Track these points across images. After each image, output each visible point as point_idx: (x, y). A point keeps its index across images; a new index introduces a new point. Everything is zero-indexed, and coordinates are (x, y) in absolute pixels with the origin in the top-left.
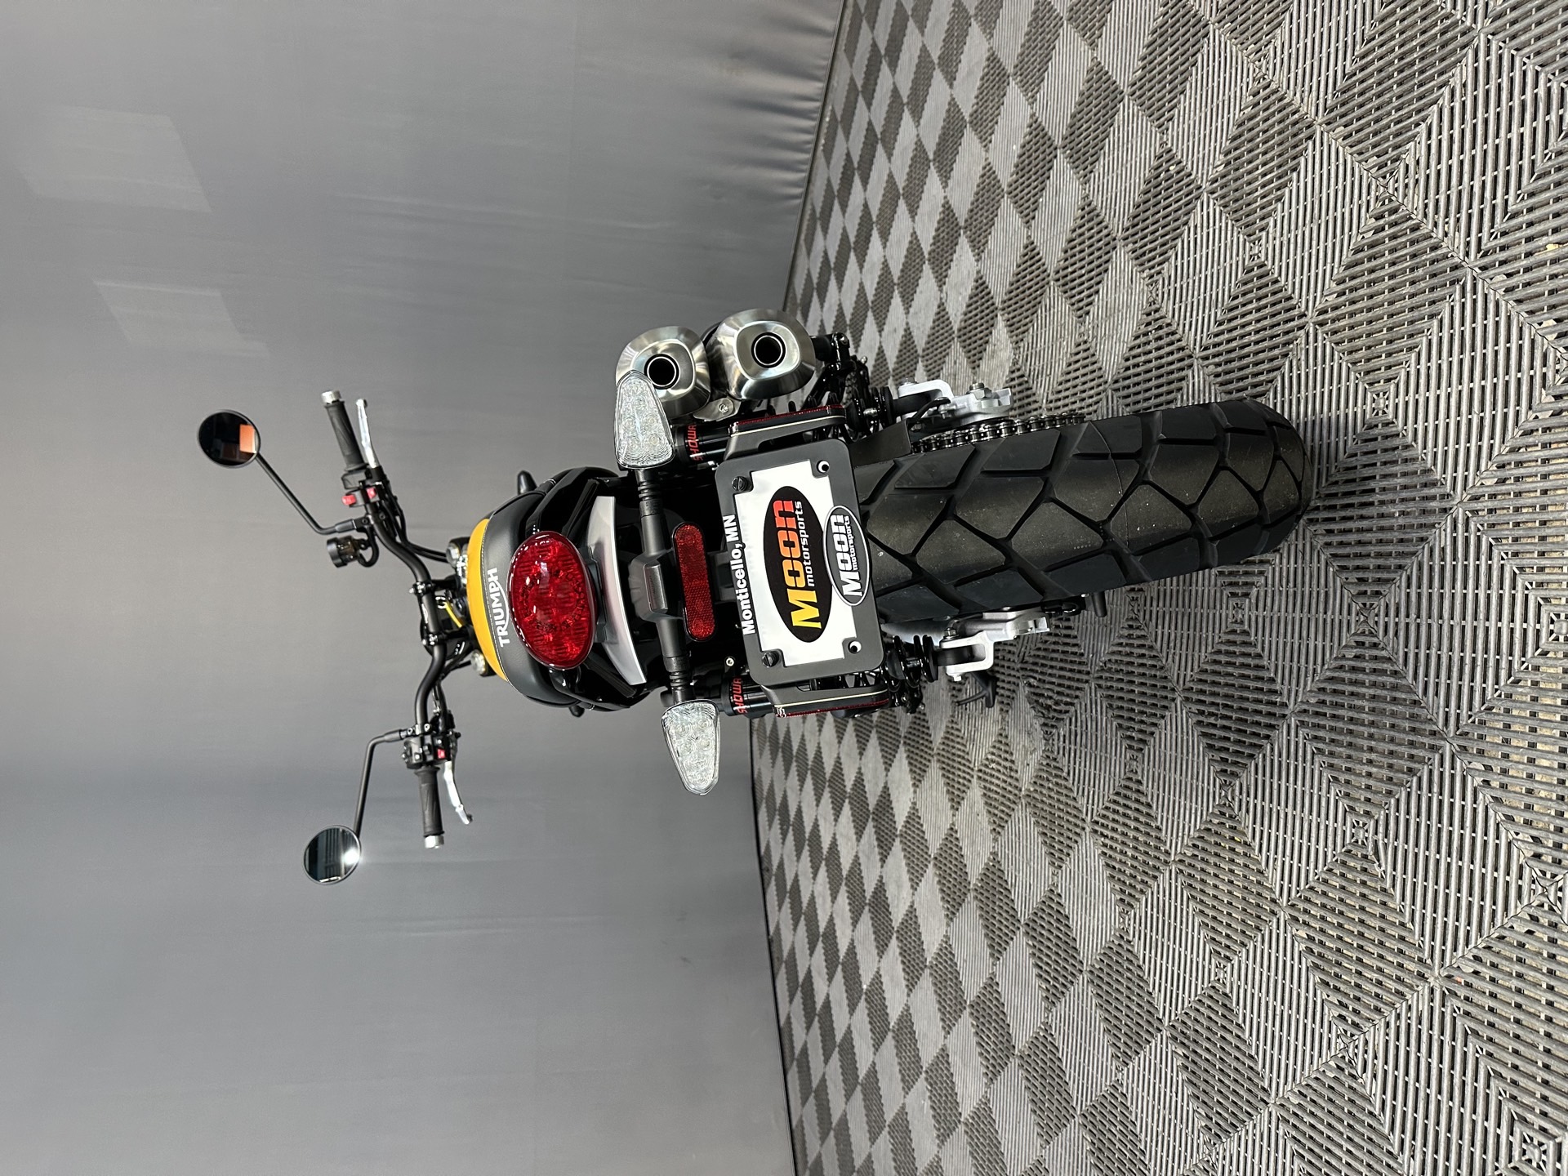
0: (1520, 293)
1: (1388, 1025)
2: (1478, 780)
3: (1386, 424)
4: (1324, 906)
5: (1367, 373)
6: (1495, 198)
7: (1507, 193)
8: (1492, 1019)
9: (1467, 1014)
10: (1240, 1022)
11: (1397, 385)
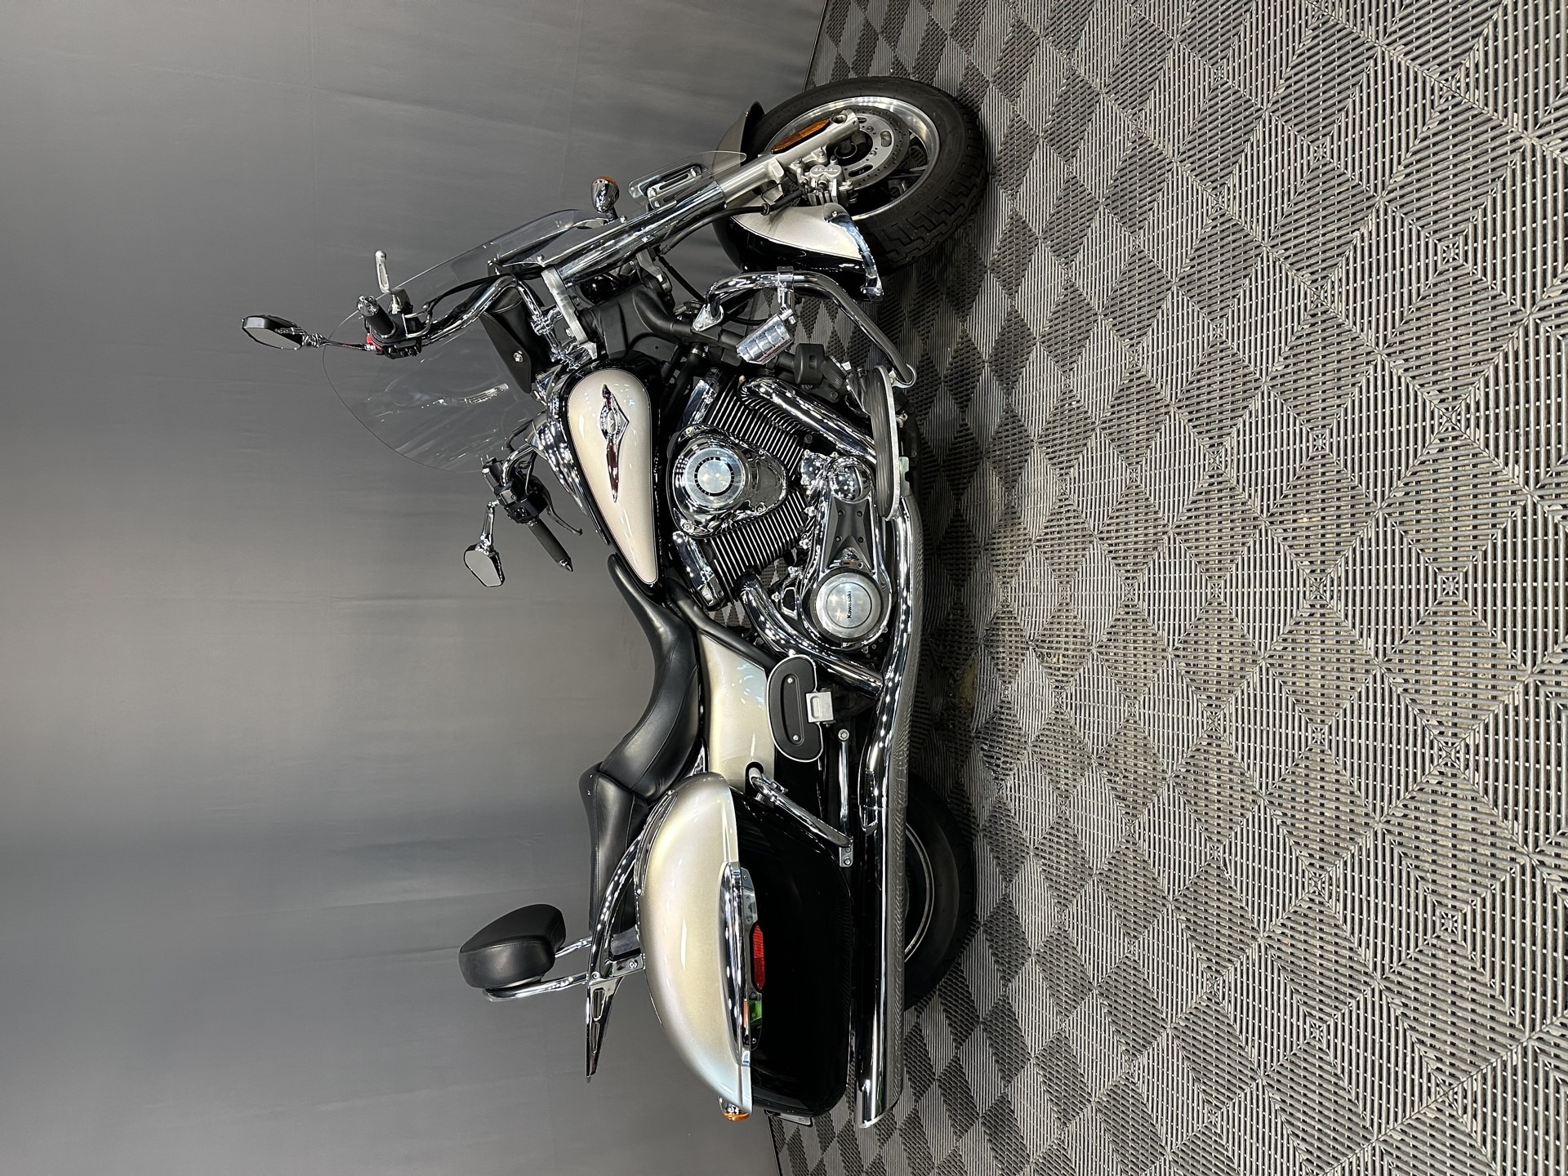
0: (1290, 543)
1: (1236, 969)
2: (1279, 822)
3: (1219, 604)
4: (1196, 899)
5: (1207, 570)
6: (1275, 483)
7: (1282, 482)
8: (1293, 959)
9: (1279, 957)
10: (1146, 978)
11: (1226, 581)
